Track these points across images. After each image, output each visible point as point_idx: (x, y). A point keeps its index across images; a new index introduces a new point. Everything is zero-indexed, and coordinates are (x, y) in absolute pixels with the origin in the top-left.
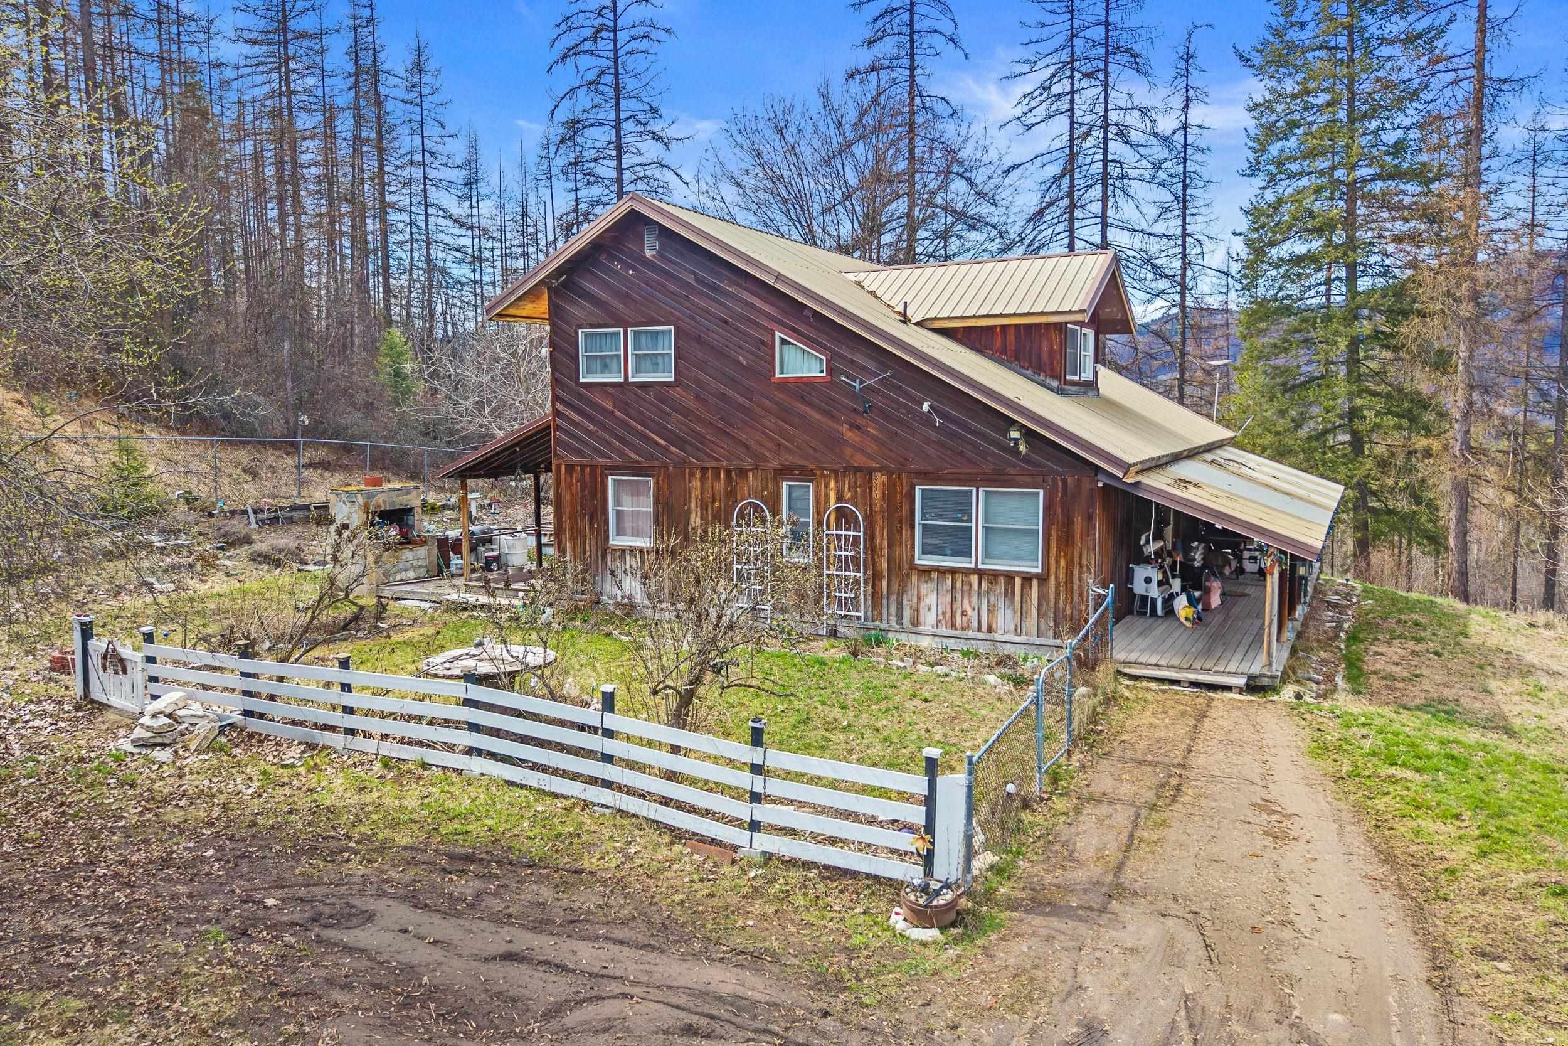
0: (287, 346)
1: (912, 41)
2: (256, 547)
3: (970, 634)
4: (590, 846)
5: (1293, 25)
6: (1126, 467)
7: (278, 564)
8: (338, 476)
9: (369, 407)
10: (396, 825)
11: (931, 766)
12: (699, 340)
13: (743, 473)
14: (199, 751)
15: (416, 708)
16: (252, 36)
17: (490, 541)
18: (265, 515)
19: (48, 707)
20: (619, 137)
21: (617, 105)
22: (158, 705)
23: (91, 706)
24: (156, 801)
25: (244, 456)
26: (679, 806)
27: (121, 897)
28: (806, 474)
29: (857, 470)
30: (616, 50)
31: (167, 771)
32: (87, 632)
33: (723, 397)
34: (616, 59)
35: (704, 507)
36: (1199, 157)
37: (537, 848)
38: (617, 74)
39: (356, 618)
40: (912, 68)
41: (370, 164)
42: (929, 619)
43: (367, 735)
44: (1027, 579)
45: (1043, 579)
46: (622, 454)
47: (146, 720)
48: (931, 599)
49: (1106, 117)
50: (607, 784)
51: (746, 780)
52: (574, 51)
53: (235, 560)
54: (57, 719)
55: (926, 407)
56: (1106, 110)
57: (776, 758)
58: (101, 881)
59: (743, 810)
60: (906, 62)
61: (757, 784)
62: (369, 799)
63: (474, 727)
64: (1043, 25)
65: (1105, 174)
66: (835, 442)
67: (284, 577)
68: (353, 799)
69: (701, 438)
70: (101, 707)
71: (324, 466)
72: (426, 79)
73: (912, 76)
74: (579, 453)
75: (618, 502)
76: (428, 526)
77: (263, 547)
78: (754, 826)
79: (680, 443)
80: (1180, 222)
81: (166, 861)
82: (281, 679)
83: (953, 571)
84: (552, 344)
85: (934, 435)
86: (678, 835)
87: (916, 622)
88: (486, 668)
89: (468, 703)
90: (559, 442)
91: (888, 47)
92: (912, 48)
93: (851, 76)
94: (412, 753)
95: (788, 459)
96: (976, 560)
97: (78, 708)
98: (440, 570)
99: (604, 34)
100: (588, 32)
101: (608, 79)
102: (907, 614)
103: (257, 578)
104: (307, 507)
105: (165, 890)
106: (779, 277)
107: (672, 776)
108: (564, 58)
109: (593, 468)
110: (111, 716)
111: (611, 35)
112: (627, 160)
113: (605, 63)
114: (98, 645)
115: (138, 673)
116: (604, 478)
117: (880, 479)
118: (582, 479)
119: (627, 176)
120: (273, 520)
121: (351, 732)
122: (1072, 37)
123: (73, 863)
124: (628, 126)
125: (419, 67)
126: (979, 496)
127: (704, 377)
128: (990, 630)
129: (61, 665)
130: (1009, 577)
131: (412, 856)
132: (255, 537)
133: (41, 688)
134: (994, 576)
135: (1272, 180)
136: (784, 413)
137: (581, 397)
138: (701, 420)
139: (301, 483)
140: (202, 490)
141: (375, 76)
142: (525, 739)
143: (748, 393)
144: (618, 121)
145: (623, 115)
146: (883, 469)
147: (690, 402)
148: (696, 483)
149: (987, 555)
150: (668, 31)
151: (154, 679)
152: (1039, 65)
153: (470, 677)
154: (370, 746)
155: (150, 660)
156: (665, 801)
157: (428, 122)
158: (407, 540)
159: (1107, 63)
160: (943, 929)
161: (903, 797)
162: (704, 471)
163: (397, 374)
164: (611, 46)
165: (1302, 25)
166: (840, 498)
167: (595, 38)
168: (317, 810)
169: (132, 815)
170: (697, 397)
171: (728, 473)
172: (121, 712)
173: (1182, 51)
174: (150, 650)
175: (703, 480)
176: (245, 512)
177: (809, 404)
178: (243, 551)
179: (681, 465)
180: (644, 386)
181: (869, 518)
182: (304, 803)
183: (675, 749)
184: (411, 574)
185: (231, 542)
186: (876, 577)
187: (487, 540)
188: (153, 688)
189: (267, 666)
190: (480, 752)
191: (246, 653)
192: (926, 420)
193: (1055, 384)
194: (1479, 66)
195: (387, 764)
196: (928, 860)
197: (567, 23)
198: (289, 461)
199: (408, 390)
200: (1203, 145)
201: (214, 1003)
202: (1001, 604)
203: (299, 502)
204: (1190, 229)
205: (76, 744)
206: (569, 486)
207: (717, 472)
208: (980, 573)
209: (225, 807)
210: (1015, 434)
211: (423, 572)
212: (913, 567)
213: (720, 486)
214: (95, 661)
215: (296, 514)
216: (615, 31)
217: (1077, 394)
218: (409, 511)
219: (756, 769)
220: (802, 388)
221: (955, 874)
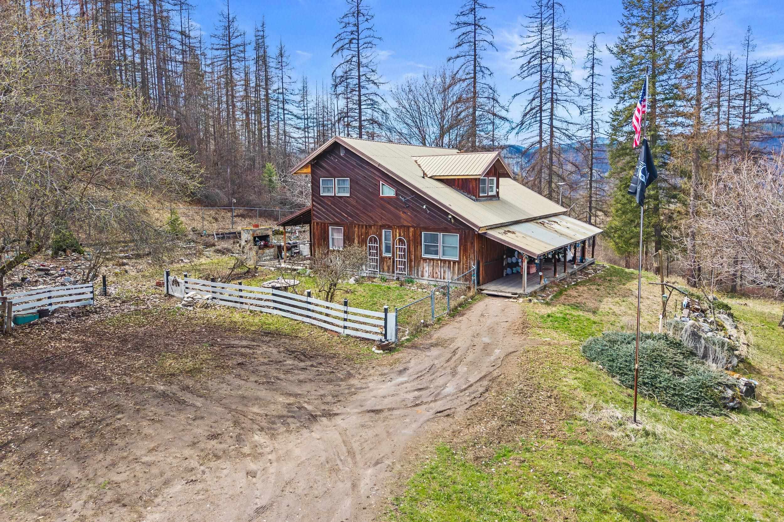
0: (229, 170)
1: (475, 44)
2: (217, 247)
3: (438, 280)
4: (301, 332)
5: (630, 37)
6: (480, 228)
7: (223, 253)
8: (248, 220)
9: (260, 193)
10: (252, 326)
11: (386, 311)
12: (357, 183)
13: (370, 227)
14: (200, 307)
15: (260, 296)
16: (218, 47)
17: (296, 246)
18: (220, 236)
19: (157, 295)
20: (359, 82)
21: (359, 69)
22: (188, 295)
23: (169, 296)
24: (189, 319)
25: (212, 212)
26: (328, 323)
27: (183, 338)
28: (389, 227)
29: (404, 226)
30: (358, 48)
31: (192, 312)
32: (168, 274)
33: (364, 201)
34: (359, 51)
35: (359, 237)
36: (598, 87)
37: (287, 332)
38: (359, 57)
39: (248, 272)
40: (475, 55)
41: (263, 93)
42: (426, 275)
43: (246, 304)
44: (454, 262)
45: (459, 262)
46: (334, 219)
47: (185, 299)
48: (427, 269)
49: (553, 75)
50: (310, 317)
51: (343, 315)
52: (342, 48)
53: (209, 252)
54: (160, 299)
55: (424, 207)
56: (553, 73)
57: (350, 309)
58: (178, 335)
59: (342, 323)
60: (473, 53)
61: (345, 316)
62: (245, 319)
63: (275, 301)
64: (529, 37)
65: (552, 98)
66: (398, 218)
67: (225, 258)
68: (241, 320)
69: (357, 214)
70: (172, 296)
71: (243, 216)
72: (284, 59)
73: (475, 59)
74: (320, 218)
75: (332, 235)
76: (274, 240)
77: (219, 247)
78: (345, 327)
79: (351, 216)
80: (590, 114)
81: (193, 332)
82: (223, 288)
83: (433, 260)
84: (312, 183)
85: (427, 216)
86: (326, 330)
87: (422, 276)
88: (278, 285)
89: (273, 295)
90: (314, 215)
91: (465, 47)
92: (475, 47)
93: (449, 60)
94: (258, 309)
95: (384, 222)
96: (439, 256)
97: (165, 296)
98: (278, 256)
99: (354, 41)
100: (347, 41)
101: (355, 59)
102: (420, 273)
103: (217, 258)
104: (235, 233)
105: (193, 337)
106: (379, 165)
107: (327, 315)
108: (338, 51)
109: (325, 224)
110: (175, 299)
111: (356, 41)
112: (363, 91)
113: (354, 53)
114: (171, 278)
115: (182, 286)
116: (328, 227)
117: (412, 229)
118: (321, 227)
119: (363, 98)
120: (223, 237)
121: (242, 303)
122: (541, 41)
123: (170, 331)
124: (363, 78)
125: (281, 55)
126: (440, 235)
127: (359, 195)
128: (444, 279)
129: (159, 284)
130: (449, 261)
131: (254, 332)
132: (216, 244)
133: (154, 291)
134: (445, 261)
135: (622, 99)
136: (383, 208)
137: (321, 200)
138: (357, 209)
139: (233, 223)
140: (199, 227)
141: (264, 58)
142: (290, 305)
143: (372, 200)
144: (359, 76)
145: (361, 74)
146: (413, 227)
147: (354, 203)
148: (356, 229)
149: (444, 255)
150: (380, 38)
151: (187, 288)
152: (527, 53)
153: (273, 287)
154: (246, 307)
155: (186, 282)
156: (325, 322)
157: (285, 77)
158: (266, 246)
159: (553, 53)
160: (384, 351)
161: (379, 318)
162: (359, 225)
163: (270, 181)
164: (356, 46)
165: (634, 37)
166: (400, 235)
167: (350, 42)
168: (231, 322)
169: (184, 321)
170: (357, 201)
171: (366, 226)
172: (178, 298)
173: (591, 44)
174: (186, 279)
175: (358, 228)
176: (213, 235)
177: (391, 205)
178: (213, 249)
179: (352, 223)
180: (341, 197)
181: (409, 242)
182: (228, 320)
183: (328, 308)
184: (268, 258)
185: (208, 245)
186: (411, 261)
187: (295, 246)
188: (187, 291)
189: (219, 284)
190: (276, 308)
191: (213, 280)
192: (425, 211)
193: (474, 198)
194: (700, 56)
195: (251, 312)
196: (385, 335)
197: (339, 37)
198: (229, 214)
199: (274, 188)
200: (600, 83)
201: (206, 356)
202: (447, 270)
203: (232, 231)
204: (595, 117)
205: (167, 305)
206: (317, 229)
207: (363, 226)
208: (441, 260)
209: (207, 321)
210: (450, 217)
211: (272, 257)
212: (421, 258)
213: (364, 230)
214: (170, 283)
215: (231, 235)
216: (358, 40)
217: (485, 200)
218: (268, 236)
219: (346, 312)
220: (388, 200)
221: (393, 339)
